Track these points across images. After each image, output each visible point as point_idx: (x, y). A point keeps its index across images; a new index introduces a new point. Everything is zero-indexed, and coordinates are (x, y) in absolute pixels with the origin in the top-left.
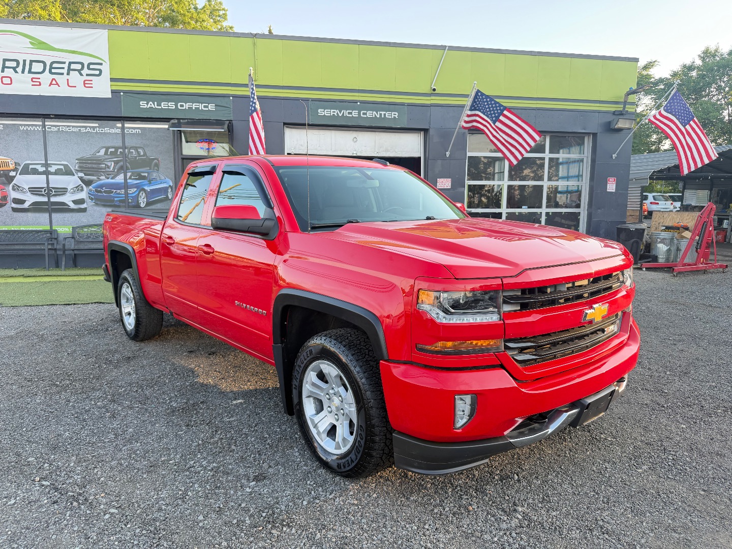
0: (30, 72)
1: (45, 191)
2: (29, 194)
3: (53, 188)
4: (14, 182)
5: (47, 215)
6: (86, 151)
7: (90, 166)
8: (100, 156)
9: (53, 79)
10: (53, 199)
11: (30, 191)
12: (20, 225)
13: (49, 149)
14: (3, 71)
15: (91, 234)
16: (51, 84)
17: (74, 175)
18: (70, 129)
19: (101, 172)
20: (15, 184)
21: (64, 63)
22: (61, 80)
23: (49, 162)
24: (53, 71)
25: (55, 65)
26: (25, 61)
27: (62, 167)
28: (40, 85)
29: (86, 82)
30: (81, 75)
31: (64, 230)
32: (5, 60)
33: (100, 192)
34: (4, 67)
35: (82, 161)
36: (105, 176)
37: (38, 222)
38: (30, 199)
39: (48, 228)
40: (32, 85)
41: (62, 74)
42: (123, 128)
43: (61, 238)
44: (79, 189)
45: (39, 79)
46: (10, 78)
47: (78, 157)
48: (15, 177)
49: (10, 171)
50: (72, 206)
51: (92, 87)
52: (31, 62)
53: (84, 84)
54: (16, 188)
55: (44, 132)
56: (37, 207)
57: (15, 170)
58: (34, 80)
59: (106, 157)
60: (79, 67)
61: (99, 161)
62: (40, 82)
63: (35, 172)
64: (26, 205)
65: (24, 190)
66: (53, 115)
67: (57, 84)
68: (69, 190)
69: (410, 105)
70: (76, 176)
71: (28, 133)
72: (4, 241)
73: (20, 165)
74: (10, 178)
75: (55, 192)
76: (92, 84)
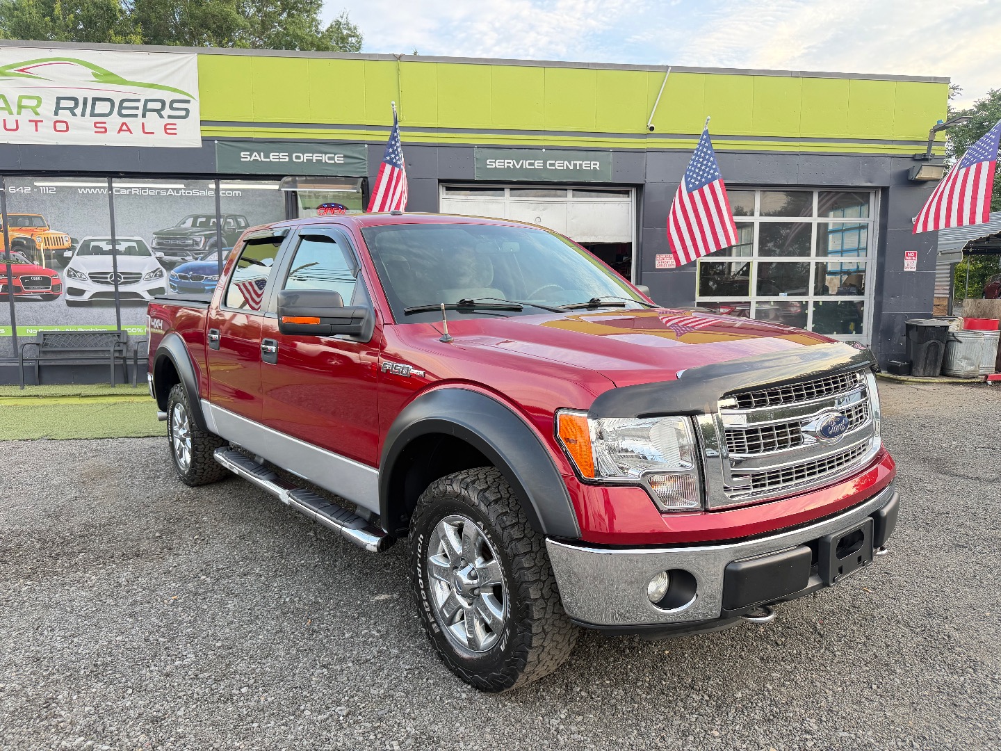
0: (92, 114)
1: (111, 277)
2: (90, 281)
3: (122, 273)
4: (69, 266)
5: (113, 311)
6: (168, 222)
7: (172, 242)
8: (186, 229)
9: (123, 124)
10: (122, 289)
11: (90, 277)
12: (77, 324)
13: (117, 219)
14: (56, 114)
16: (121, 130)
17: (150, 255)
18: (145, 192)
19: (190, 250)
20: (71, 268)
21: (138, 100)
22: (134, 124)
23: (116, 238)
24: (124, 112)
25: (125, 104)
26: (85, 100)
27: (134, 244)
28: (106, 131)
29: (168, 127)
30: (161, 117)
31: (136, 331)
32: (59, 99)
33: (185, 278)
34: (58, 108)
35: (161, 236)
36: (193, 256)
37: (101, 321)
38: (91, 288)
39: (115, 328)
40: (96, 132)
41: (136, 116)
42: (217, 190)
43: (132, 342)
44: (157, 274)
45: (105, 123)
46: (65, 122)
47: (157, 230)
48: (70, 258)
49: (65, 250)
50: (148, 297)
51: (175, 134)
52: (95, 100)
53: (166, 129)
54: (73, 274)
55: (111, 197)
56: (98, 301)
57: (71, 248)
58: (98, 125)
59: (194, 228)
60: (158, 106)
61: (185, 236)
62: (105, 128)
63: (98, 251)
64: (86, 297)
65: (84, 276)
66: (122, 172)
67: (129, 130)
68: (143, 276)
69: (616, 151)
70: (153, 257)
71: (90, 198)
72: (56, 346)
73: (78, 243)
74: (64, 262)
75: (124, 278)
76: (175, 129)
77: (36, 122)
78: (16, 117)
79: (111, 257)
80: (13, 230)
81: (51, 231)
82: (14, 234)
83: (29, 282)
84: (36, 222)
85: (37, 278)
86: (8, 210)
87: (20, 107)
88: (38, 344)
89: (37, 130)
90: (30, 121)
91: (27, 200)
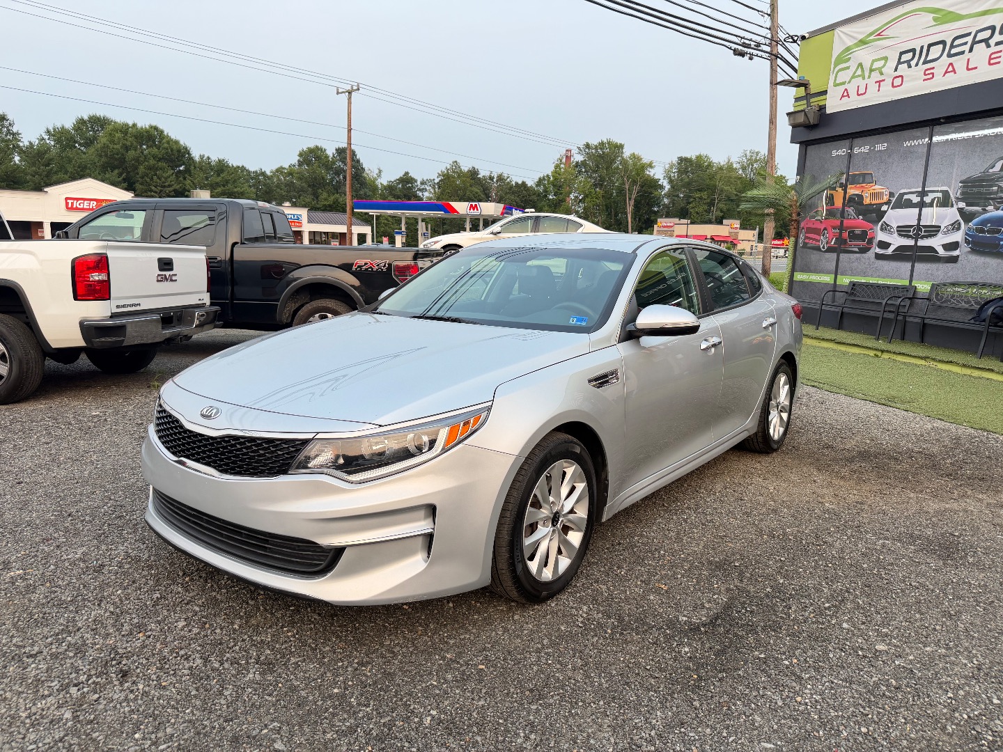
0: (924, 63)
1: (914, 231)
2: (896, 235)
3: (925, 226)
4: (882, 221)
5: (909, 265)
6: (975, 168)
7: (975, 190)
8: (994, 174)
9: (951, 64)
10: (921, 243)
11: (897, 231)
12: (879, 276)
13: (930, 170)
14: (896, 70)
15: (953, 296)
16: (946, 72)
17: (952, 206)
19: (992, 199)
20: (884, 222)
21: (969, 34)
22: (960, 62)
23: (926, 189)
24: (953, 51)
25: (956, 43)
26: (922, 47)
27: (940, 195)
28: (933, 76)
29: (993, 56)
30: (988, 46)
31: (923, 287)
32: (902, 53)
33: (982, 231)
34: (899, 62)
35: (966, 183)
36: (994, 204)
37: (895, 275)
38: (897, 241)
39: (906, 283)
40: (924, 80)
41: (963, 53)
44: (955, 227)
45: (933, 68)
46: (902, 76)
47: (964, 178)
48: (885, 212)
49: (882, 204)
50: (941, 252)
51: (999, 63)
52: (930, 46)
53: (990, 59)
54: (886, 228)
55: (930, 145)
56: (902, 254)
57: (888, 203)
58: (927, 72)
59: (1002, 174)
60: (987, 34)
61: (990, 182)
62: (933, 74)
63: (909, 204)
64: (890, 251)
65: (892, 230)
66: (943, 118)
67: (954, 71)
68: (942, 228)
70: (954, 209)
71: (910, 150)
72: (858, 296)
73: (894, 197)
74: (881, 214)
75: (925, 232)
76: (1000, 57)
77: (879, 82)
78: (867, 81)
79: (917, 210)
80: (851, 188)
81: (877, 187)
82: (852, 191)
83: (853, 236)
84: (868, 179)
85: (858, 231)
86: (851, 170)
87: (871, 70)
88: (847, 293)
89: (879, 90)
90: (876, 82)
91: (865, 159)
